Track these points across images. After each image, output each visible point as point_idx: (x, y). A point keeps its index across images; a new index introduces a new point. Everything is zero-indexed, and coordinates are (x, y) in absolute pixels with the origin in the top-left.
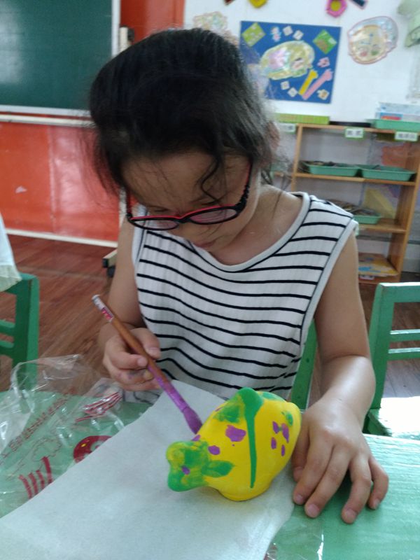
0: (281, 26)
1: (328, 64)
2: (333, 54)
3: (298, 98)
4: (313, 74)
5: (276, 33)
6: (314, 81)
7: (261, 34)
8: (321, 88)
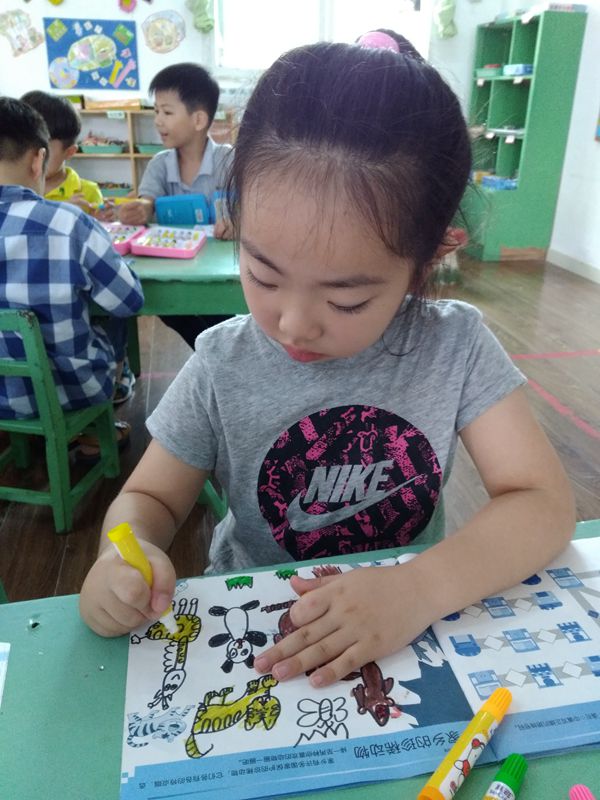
0: (82, 22)
1: (130, 54)
2: (133, 45)
3: (109, 87)
4: (119, 65)
5: (77, 27)
6: (121, 71)
7: (64, 29)
8: (128, 76)
